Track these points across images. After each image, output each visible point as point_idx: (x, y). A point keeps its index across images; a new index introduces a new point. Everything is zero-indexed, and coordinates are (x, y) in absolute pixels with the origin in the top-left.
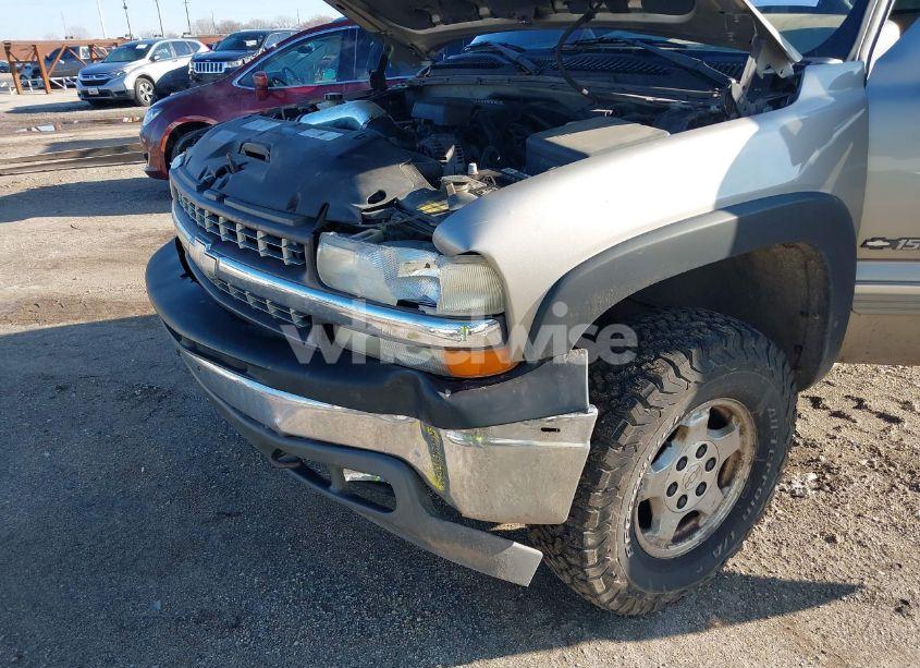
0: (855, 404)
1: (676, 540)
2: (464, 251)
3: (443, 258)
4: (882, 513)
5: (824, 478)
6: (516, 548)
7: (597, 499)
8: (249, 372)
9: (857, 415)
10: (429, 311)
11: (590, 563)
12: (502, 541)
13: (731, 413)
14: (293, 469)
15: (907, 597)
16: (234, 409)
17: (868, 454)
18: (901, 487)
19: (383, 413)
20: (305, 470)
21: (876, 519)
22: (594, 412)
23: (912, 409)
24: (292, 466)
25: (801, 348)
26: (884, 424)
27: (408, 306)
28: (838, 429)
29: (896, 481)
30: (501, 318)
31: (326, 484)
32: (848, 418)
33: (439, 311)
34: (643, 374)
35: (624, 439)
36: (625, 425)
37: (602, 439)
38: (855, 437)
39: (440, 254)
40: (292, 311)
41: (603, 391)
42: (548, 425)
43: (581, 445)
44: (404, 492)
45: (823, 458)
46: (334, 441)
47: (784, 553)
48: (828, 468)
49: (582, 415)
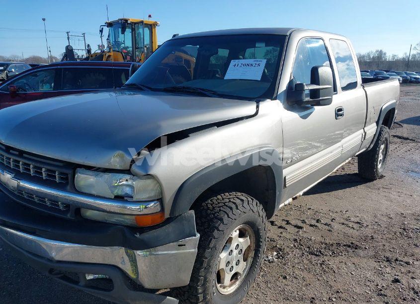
0: (286, 223)
1: (230, 286)
2: (144, 174)
3: (135, 177)
4: (301, 265)
5: (279, 254)
6: (168, 299)
7: (202, 272)
8: (37, 233)
9: (287, 227)
10: (129, 199)
11: (200, 300)
12: (163, 297)
13: (246, 230)
14: (59, 278)
15: (314, 296)
16: (27, 251)
17: (293, 242)
18: (306, 253)
19: (107, 246)
20: (65, 278)
21: (299, 267)
22: (198, 235)
23: (305, 223)
24: (59, 276)
25: (267, 202)
26: (297, 230)
27: (119, 198)
28: (281, 233)
29: (304, 251)
30: (161, 200)
31: (77, 283)
32: (284, 228)
33: (134, 199)
34: (216, 218)
35: (211, 245)
36: (211, 239)
37: (203, 246)
38: (288, 236)
39: (134, 175)
40: (60, 203)
41: (201, 226)
42: (180, 243)
43: (193, 250)
44: (118, 281)
45: (278, 246)
46: (82, 261)
47: (269, 285)
48: (280, 249)
49: (194, 237)
